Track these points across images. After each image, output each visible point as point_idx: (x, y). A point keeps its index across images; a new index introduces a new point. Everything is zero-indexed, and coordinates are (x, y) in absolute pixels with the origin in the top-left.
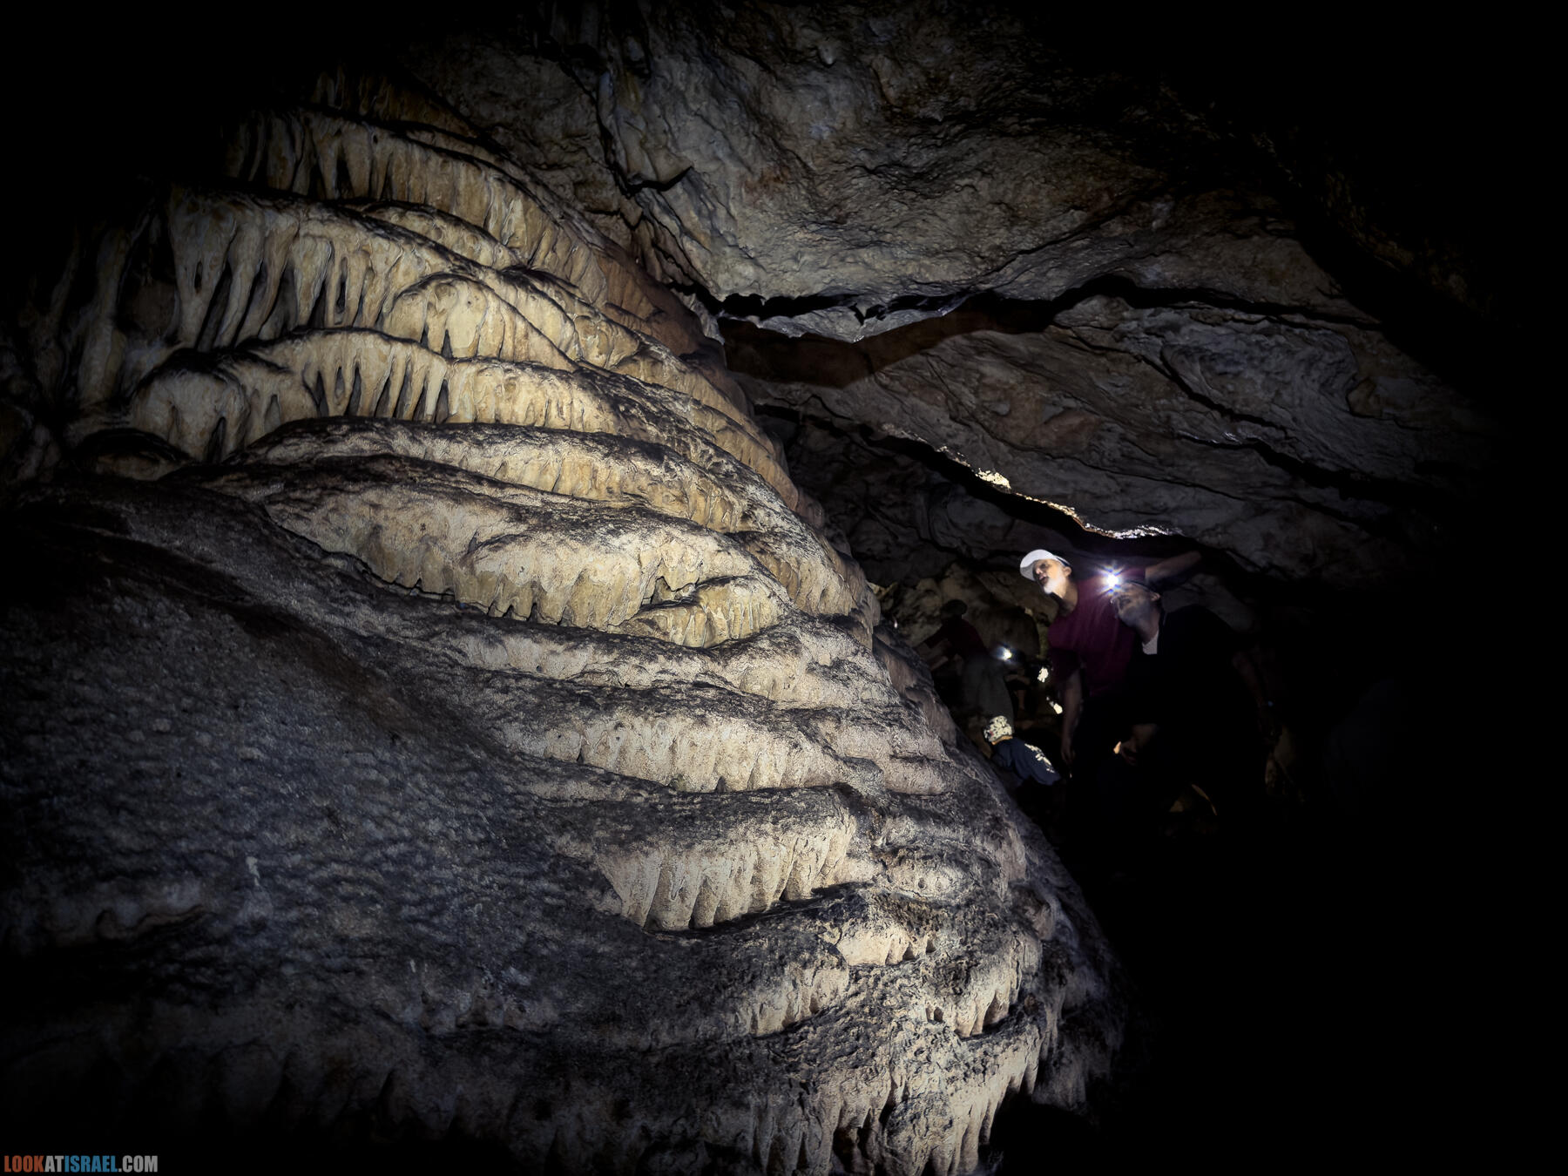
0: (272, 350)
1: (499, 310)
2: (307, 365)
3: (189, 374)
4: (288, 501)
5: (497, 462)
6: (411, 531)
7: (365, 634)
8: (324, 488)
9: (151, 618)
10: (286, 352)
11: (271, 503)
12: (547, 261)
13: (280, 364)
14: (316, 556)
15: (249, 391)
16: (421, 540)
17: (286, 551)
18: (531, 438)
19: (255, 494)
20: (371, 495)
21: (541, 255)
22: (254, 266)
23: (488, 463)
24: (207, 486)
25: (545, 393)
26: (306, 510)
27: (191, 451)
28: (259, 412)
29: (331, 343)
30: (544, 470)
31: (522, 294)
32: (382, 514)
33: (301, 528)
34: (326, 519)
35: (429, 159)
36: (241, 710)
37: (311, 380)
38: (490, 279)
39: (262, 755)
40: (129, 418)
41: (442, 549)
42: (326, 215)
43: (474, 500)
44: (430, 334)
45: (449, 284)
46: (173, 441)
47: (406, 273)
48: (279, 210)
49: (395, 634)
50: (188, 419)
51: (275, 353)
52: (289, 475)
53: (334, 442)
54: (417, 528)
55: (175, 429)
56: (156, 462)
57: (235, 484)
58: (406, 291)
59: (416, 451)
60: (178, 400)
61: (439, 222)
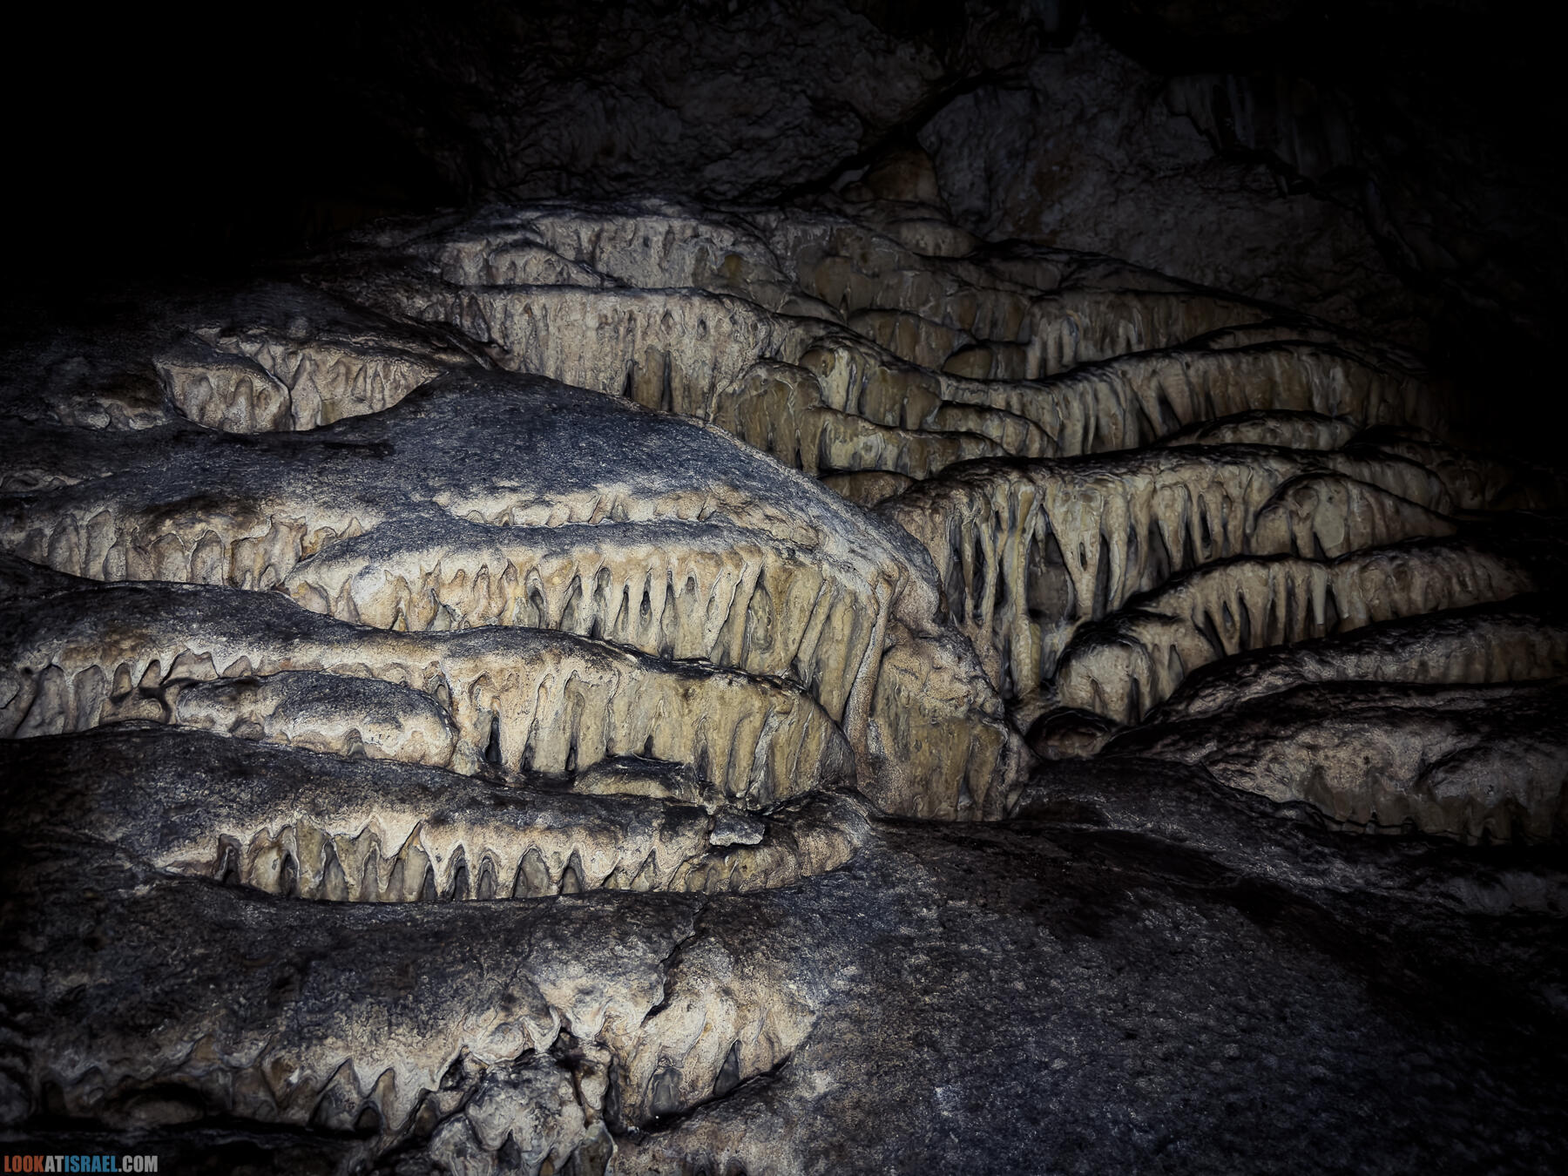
0: (1158, 603)
1: (1362, 497)
2: (1193, 609)
3: (1099, 648)
4: (1228, 758)
5: (1414, 664)
6: (1355, 766)
7: (1344, 890)
8: (1257, 738)
9: (1176, 927)
10: (1172, 601)
11: (1214, 763)
12: (1381, 414)
13: (1169, 614)
14: (1269, 810)
15: (1150, 647)
16: (1367, 773)
17: (1242, 812)
18: (1445, 628)
19: (1193, 757)
20: (1305, 737)
21: (1373, 411)
22: (1125, 531)
23: (1405, 667)
24: (1147, 755)
25: (1442, 571)
26: (1247, 765)
27: (1117, 718)
28: (1162, 664)
29: (1211, 582)
30: (1469, 660)
31: (1377, 467)
32: (1322, 754)
33: (1247, 784)
34: (1268, 770)
35: (1240, 362)
36: (1289, 1021)
37: (1200, 620)
38: (1341, 465)
39: (1328, 1073)
40: (1059, 698)
41: (1391, 778)
42: (1174, 462)
43: (1411, 717)
44: (1299, 542)
45: (1306, 487)
46: (1098, 710)
47: (1260, 490)
48: (1134, 473)
49: (1375, 885)
50: (1108, 689)
51: (1162, 604)
52: (1217, 729)
53: (1248, 684)
54: (1360, 762)
55: (1097, 699)
56: (1093, 736)
57: (1172, 748)
58: (1264, 508)
59: (1327, 674)
60: (1096, 673)
61: (1271, 424)
